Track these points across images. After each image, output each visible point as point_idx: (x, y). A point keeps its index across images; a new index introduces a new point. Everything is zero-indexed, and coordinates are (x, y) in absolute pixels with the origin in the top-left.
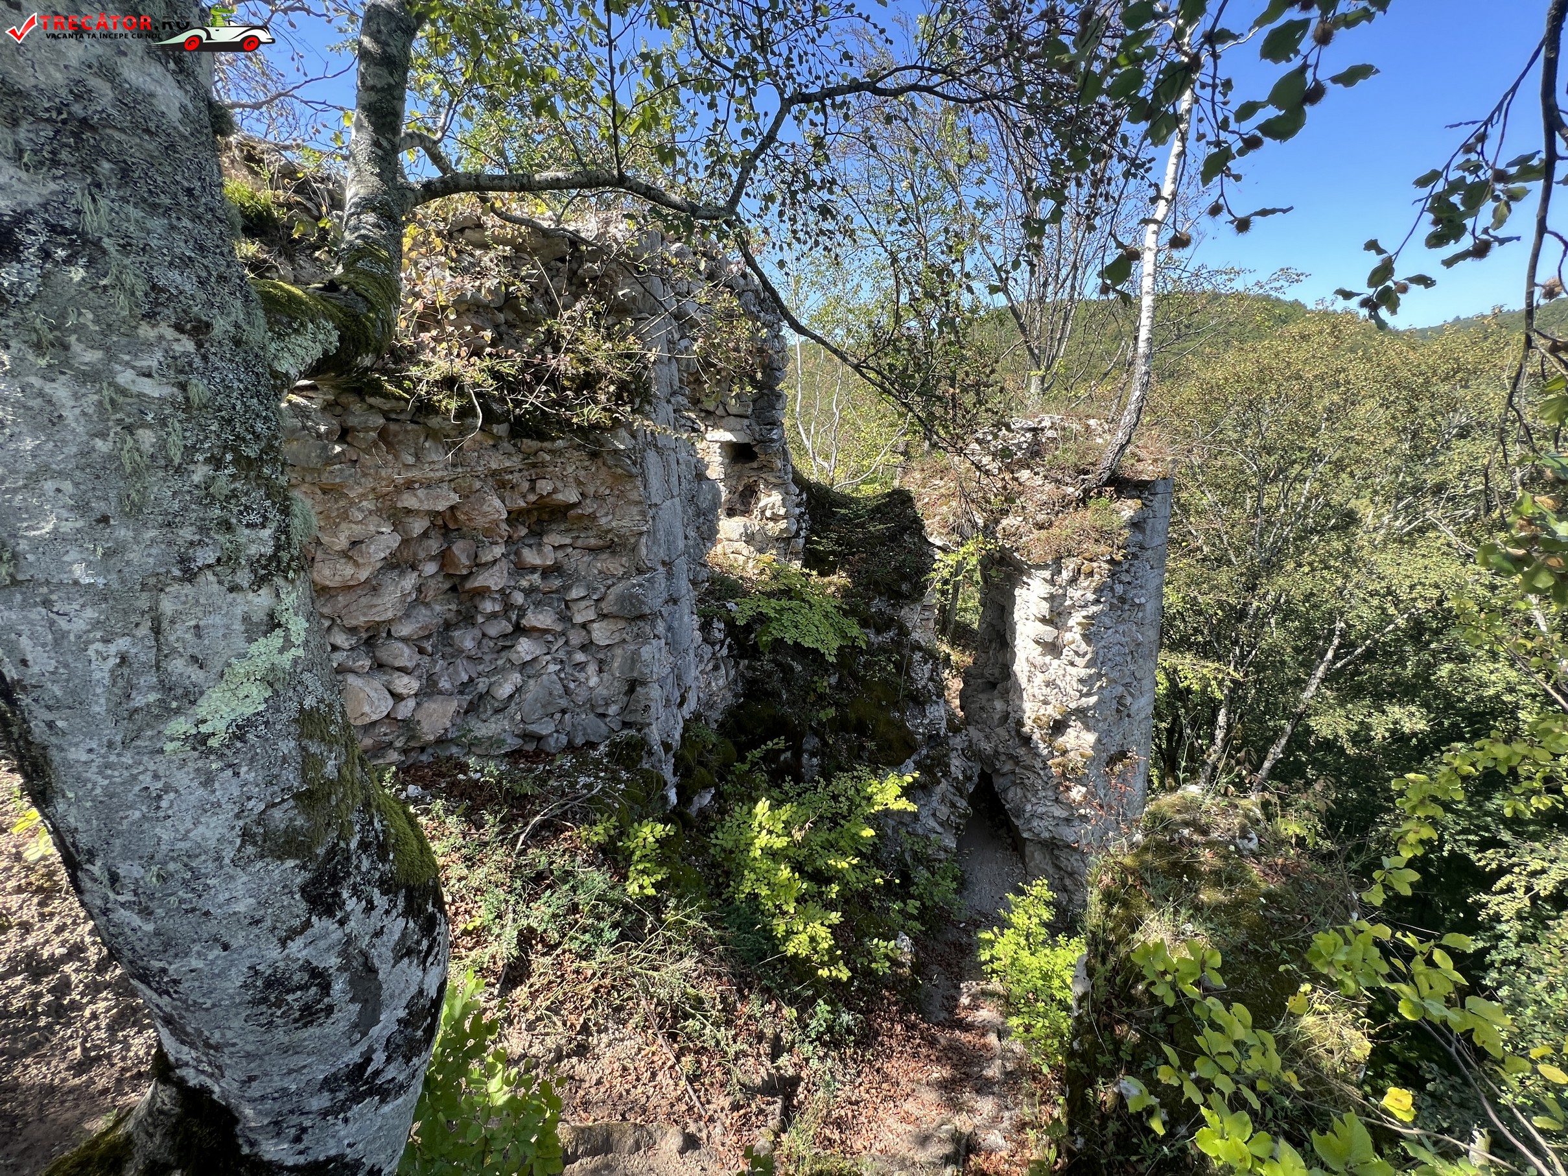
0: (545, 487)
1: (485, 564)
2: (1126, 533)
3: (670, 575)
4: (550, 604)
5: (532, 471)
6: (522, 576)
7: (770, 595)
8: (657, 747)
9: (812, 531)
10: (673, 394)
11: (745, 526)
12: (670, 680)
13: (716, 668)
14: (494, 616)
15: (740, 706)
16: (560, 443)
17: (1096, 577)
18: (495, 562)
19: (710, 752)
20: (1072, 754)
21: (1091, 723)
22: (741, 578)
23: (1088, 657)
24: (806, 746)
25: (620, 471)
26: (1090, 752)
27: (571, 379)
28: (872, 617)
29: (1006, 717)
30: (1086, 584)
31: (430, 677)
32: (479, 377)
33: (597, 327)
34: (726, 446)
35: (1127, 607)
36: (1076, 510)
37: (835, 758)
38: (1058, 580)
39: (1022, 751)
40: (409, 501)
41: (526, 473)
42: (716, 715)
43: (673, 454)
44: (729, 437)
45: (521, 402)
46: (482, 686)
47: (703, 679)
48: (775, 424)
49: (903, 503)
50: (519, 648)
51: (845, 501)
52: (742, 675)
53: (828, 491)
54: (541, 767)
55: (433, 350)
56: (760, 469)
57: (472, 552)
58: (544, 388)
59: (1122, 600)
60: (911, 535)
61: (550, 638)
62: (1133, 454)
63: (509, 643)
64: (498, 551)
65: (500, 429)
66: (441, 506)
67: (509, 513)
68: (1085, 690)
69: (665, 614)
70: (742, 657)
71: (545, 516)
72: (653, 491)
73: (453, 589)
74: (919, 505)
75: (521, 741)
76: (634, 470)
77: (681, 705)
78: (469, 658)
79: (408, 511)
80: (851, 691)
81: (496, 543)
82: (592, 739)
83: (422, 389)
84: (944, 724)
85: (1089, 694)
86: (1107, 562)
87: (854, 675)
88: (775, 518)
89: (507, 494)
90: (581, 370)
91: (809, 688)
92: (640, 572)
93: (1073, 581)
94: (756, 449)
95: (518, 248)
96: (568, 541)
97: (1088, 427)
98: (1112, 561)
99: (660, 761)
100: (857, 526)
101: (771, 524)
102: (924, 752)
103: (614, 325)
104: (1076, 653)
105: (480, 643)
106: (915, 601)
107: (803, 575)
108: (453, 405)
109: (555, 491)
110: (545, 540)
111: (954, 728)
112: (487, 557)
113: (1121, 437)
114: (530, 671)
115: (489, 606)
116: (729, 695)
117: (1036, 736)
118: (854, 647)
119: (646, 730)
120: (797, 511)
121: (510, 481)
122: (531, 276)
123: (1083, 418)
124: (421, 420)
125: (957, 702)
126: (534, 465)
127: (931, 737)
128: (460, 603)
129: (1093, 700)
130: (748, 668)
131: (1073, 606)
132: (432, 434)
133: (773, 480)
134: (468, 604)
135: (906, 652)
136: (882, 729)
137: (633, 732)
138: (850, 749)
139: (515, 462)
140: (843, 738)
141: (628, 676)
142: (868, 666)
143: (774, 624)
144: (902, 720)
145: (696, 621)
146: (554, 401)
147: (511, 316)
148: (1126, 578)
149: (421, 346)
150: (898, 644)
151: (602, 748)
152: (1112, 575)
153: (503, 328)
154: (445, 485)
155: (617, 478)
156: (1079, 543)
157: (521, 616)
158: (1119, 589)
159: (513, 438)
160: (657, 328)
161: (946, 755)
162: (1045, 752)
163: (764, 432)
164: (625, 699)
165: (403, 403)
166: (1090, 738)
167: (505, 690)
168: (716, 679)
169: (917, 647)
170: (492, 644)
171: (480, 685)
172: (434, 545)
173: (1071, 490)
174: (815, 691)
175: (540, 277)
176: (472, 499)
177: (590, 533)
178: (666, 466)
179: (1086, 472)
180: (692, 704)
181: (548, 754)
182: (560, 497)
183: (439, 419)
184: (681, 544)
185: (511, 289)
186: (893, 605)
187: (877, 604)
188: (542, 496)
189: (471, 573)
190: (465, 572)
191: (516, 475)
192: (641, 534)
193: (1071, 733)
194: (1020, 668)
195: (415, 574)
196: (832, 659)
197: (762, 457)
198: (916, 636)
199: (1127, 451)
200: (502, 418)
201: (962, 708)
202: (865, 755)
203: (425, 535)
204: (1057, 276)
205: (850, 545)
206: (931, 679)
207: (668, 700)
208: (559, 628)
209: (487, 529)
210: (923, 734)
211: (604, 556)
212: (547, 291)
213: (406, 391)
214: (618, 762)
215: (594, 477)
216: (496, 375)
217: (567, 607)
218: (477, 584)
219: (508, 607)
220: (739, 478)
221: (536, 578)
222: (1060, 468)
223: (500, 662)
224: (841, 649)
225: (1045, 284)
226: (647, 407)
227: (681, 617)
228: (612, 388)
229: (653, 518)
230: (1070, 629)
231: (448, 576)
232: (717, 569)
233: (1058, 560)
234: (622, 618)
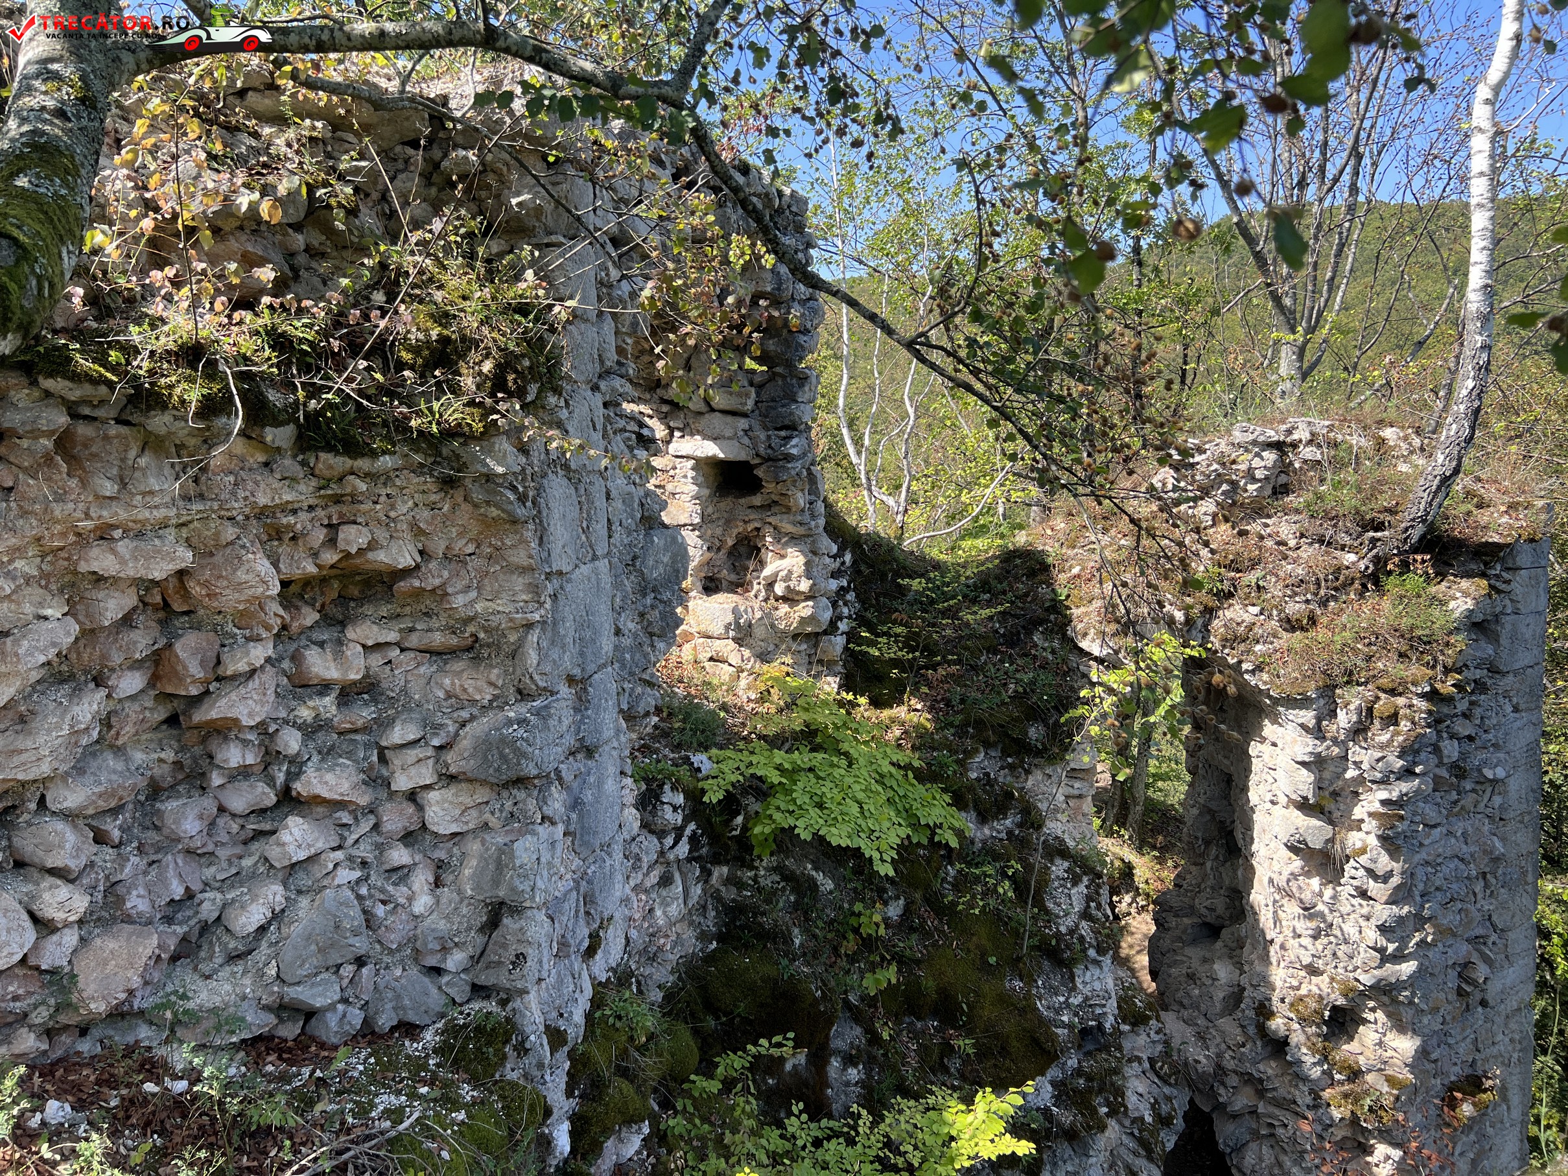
0: (354, 538)
1: (233, 678)
2: (1460, 641)
3: (582, 703)
4: (349, 755)
5: (334, 510)
6: (302, 700)
7: (775, 742)
8: (537, 1039)
9: (861, 620)
10: (605, 374)
11: (735, 611)
12: (570, 905)
13: (666, 881)
14: (244, 772)
15: (710, 958)
16: (386, 462)
17: (1405, 725)
18: (253, 672)
19: (642, 1049)
20: (1370, 1078)
21: (1407, 1014)
22: (724, 707)
23: (1395, 881)
24: (837, 1043)
25: (494, 512)
26: (1407, 1075)
27: (416, 350)
28: (971, 789)
29: (1236, 997)
30: (1384, 737)
31: (112, 887)
32: (248, 345)
33: (471, 256)
34: (704, 465)
35: (1468, 785)
36: (1361, 595)
37: (894, 1069)
38: (1331, 728)
39: (1269, 1069)
40: (101, 561)
41: (320, 513)
42: (662, 975)
43: (599, 483)
44: (710, 449)
45: (321, 389)
46: (208, 909)
47: (638, 905)
48: (792, 427)
49: (1031, 574)
50: (285, 836)
51: (923, 566)
52: (717, 897)
53: (891, 549)
54: (306, 1071)
55: (168, 298)
56: (767, 507)
57: (211, 655)
58: (362, 364)
59: (1459, 771)
60: (1048, 634)
61: (346, 818)
62: (1469, 494)
63: (267, 826)
64: (259, 653)
65: (280, 436)
66: (160, 571)
67: (285, 584)
68: (1391, 947)
69: (567, 776)
70: (717, 860)
71: (355, 592)
72: (556, 548)
73: (172, 721)
74: (1062, 578)
75: (272, 1019)
76: (521, 512)
77: (591, 952)
78: (189, 852)
79: (98, 579)
80: (927, 934)
81: (258, 639)
82: (412, 1017)
83: (142, 364)
84: (1112, 1006)
85: (1398, 957)
86: (1423, 696)
87: (933, 901)
88: (790, 598)
89: (284, 549)
90: (434, 334)
91: (845, 925)
92: (523, 695)
93: (1359, 731)
94: (760, 473)
95: (337, 125)
96: (393, 636)
97: (1382, 442)
98: (1433, 696)
99: (540, 1066)
100: (944, 613)
101: (784, 608)
102: (1072, 1062)
103: (501, 255)
104: (1371, 873)
105: (212, 824)
106: (1052, 760)
107: (841, 704)
108: (194, 395)
109: (373, 545)
110: (350, 633)
111: (1135, 1018)
112: (236, 664)
113: (1441, 461)
114: (303, 880)
115: (234, 755)
116: (689, 935)
117: (1297, 1037)
118: (934, 845)
119: (517, 1003)
120: (834, 585)
121: (289, 527)
122: (357, 171)
123: (1372, 426)
124: (135, 418)
125: (1143, 960)
126: (337, 500)
127: (1085, 1032)
128: (182, 749)
129: (1408, 968)
130: (729, 881)
131: (1360, 780)
132: (152, 444)
133: (789, 528)
134: (198, 750)
135: (1037, 859)
136: (988, 1012)
137: (492, 1006)
138: (923, 1051)
139: (303, 492)
140: (911, 1029)
141: (488, 894)
142: (961, 884)
143: (780, 801)
144: (1028, 996)
145: (630, 790)
146: (380, 387)
147: (316, 238)
148: (1464, 728)
149: (149, 292)
150: (1020, 843)
151: (428, 1035)
152: (1436, 721)
153: (302, 259)
154: (170, 534)
155: (488, 524)
156: (1369, 658)
157: (292, 776)
158: (1451, 750)
159: (303, 450)
160: (579, 260)
161: (1116, 1071)
162: (1316, 1073)
163: (775, 442)
164: (480, 940)
165: (103, 390)
166: (1405, 1046)
167: (251, 917)
168: (665, 904)
169: (1059, 850)
170: (235, 828)
171: (206, 906)
172: (142, 641)
173: (1352, 557)
174: (856, 931)
175: (373, 174)
176: (218, 558)
177: (435, 623)
178: (585, 504)
179: (1379, 527)
180: (612, 952)
181: (322, 1046)
182: (381, 557)
183: (167, 418)
184: (607, 644)
185: (320, 192)
186: (1012, 767)
187: (982, 764)
188: (348, 555)
189: (207, 692)
190: (194, 691)
191: (304, 516)
192: (529, 626)
193: (1367, 1035)
194: (1260, 896)
195: (103, 692)
196: (886, 870)
197: (769, 487)
198: (1056, 827)
199: (1458, 487)
200: (286, 416)
201: (1154, 974)
202: (954, 1064)
203: (127, 621)
204: (1322, 170)
205: (929, 650)
206: (1086, 915)
207: (563, 944)
208: (363, 799)
209: (242, 614)
210: (1070, 1026)
211: (458, 666)
212: (384, 197)
213: (113, 369)
214: (456, 1066)
215: (446, 521)
216: (280, 342)
217: (383, 759)
218: (214, 714)
219: (271, 757)
220: (728, 522)
221: (327, 704)
222: (1327, 516)
223: (247, 862)
224: (905, 849)
225: (1302, 184)
226: (552, 400)
227: (600, 783)
228: (487, 367)
229: (554, 597)
230: (1358, 825)
231: (165, 697)
232: (680, 691)
233: (1328, 691)
234: (484, 783)
